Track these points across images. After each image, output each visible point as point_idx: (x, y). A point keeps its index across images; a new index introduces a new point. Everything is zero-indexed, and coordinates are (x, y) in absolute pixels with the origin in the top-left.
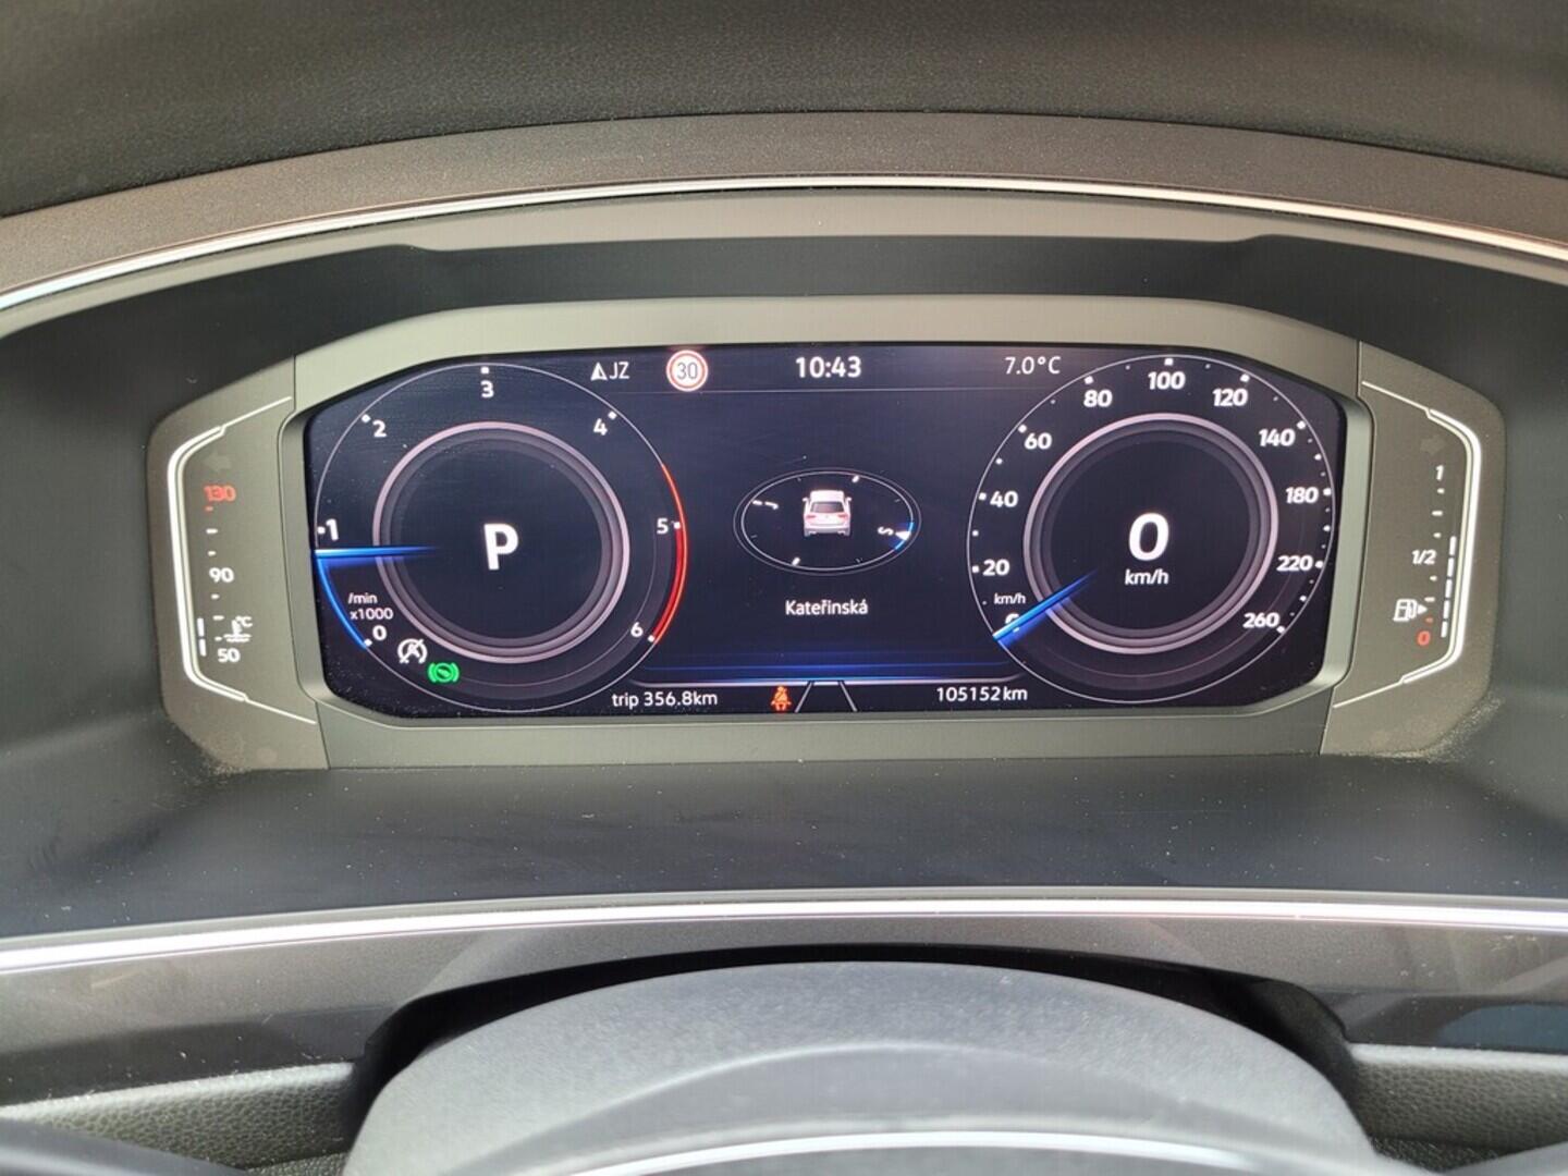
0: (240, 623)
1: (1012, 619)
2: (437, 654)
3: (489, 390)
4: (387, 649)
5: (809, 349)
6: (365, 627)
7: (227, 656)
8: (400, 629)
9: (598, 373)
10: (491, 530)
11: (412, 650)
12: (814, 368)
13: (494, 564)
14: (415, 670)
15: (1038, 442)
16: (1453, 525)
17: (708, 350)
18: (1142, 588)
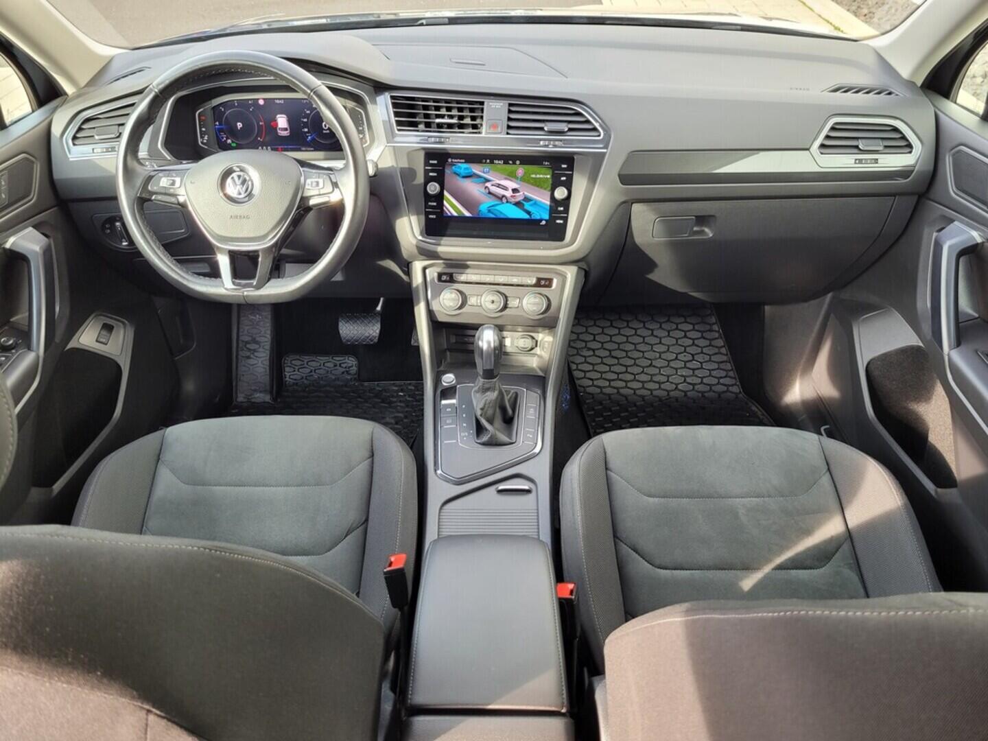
0: (206, 136)
1: (309, 138)
2: (233, 142)
3: (236, 104)
4: (226, 141)
5: (277, 99)
6: (223, 138)
7: (205, 141)
8: (227, 138)
9: (250, 102)
10: (239, 124)
11: (229, 141)
12: (278, 101)
13: (239, 128)
14: (230, 144)
15: (308, 112)
16: (363, 124)
17: (264, 99)
18: (326, 134)
